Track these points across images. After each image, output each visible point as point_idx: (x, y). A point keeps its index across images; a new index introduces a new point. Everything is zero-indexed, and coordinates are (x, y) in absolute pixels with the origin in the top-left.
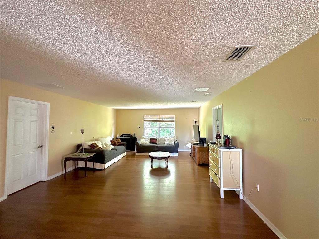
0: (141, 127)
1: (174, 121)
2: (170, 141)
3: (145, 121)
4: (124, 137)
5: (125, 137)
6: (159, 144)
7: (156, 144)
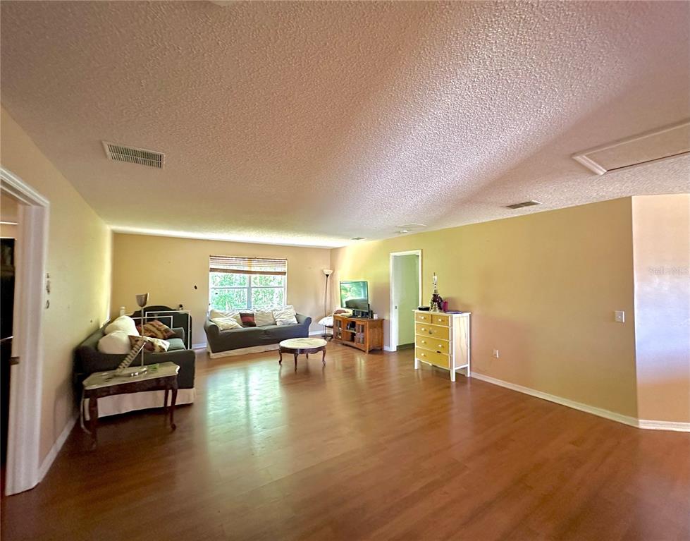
0: (200, 287)
1: (284, 273)
2: (286, 316)
3: (212, 270)
4: (148, 315)
5: (152, 315)
6: (261, 325)
7: (255, 326)
